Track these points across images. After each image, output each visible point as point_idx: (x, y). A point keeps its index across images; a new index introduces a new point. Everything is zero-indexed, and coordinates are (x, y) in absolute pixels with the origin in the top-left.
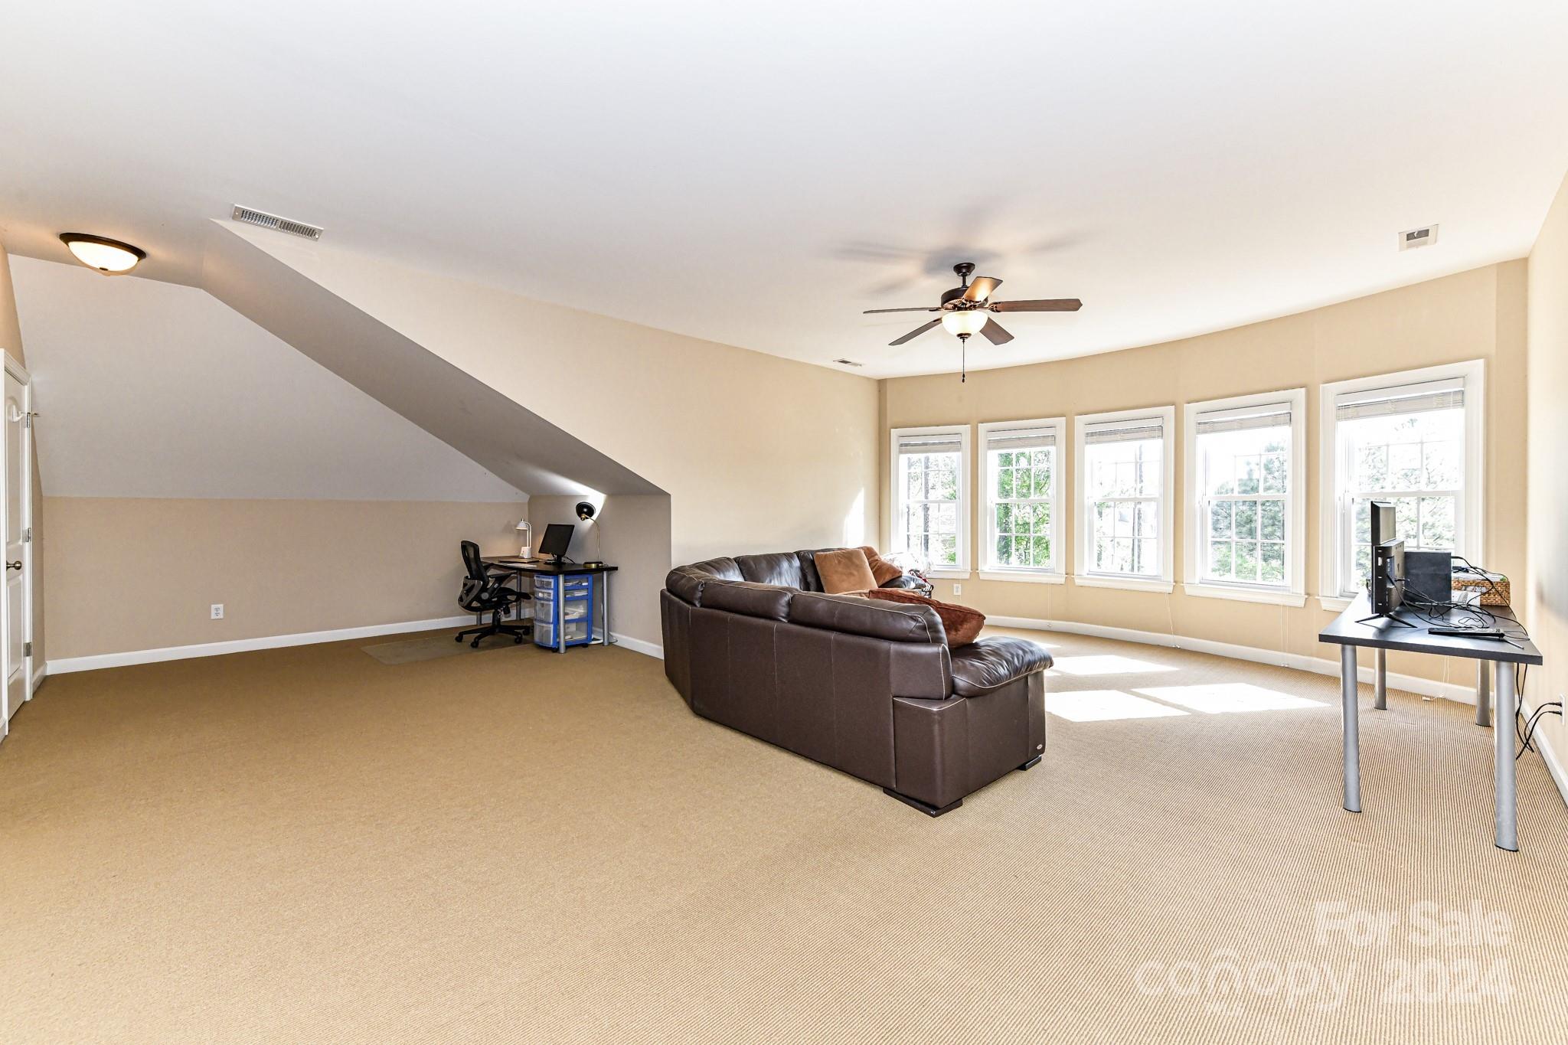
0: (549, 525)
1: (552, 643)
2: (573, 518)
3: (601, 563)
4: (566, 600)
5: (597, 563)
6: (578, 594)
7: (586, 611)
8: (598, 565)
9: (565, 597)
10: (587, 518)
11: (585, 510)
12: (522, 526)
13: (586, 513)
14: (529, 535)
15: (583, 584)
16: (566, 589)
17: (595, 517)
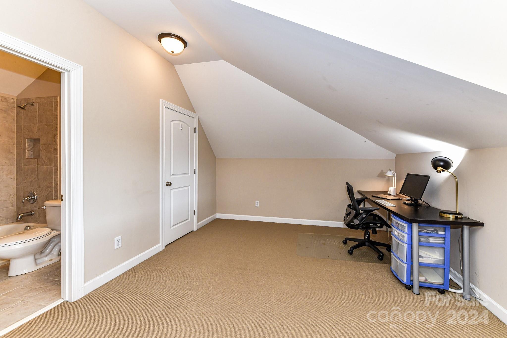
0: (408, 174)
1: (405, 281)
2: (429, 170)
3: (460, 214)
4: (420, 244)
5: (456, 214)
6: (433, 240)
7: (442, 258)
8: (456, 218)
9: (419, 241)
10: (443, 171)
11: (442, 164)
12: (389, 174)
13: (442, 166)
14: (395, 179)
15: (440, 233)
16: (420, 237)
17: (452, 170)
